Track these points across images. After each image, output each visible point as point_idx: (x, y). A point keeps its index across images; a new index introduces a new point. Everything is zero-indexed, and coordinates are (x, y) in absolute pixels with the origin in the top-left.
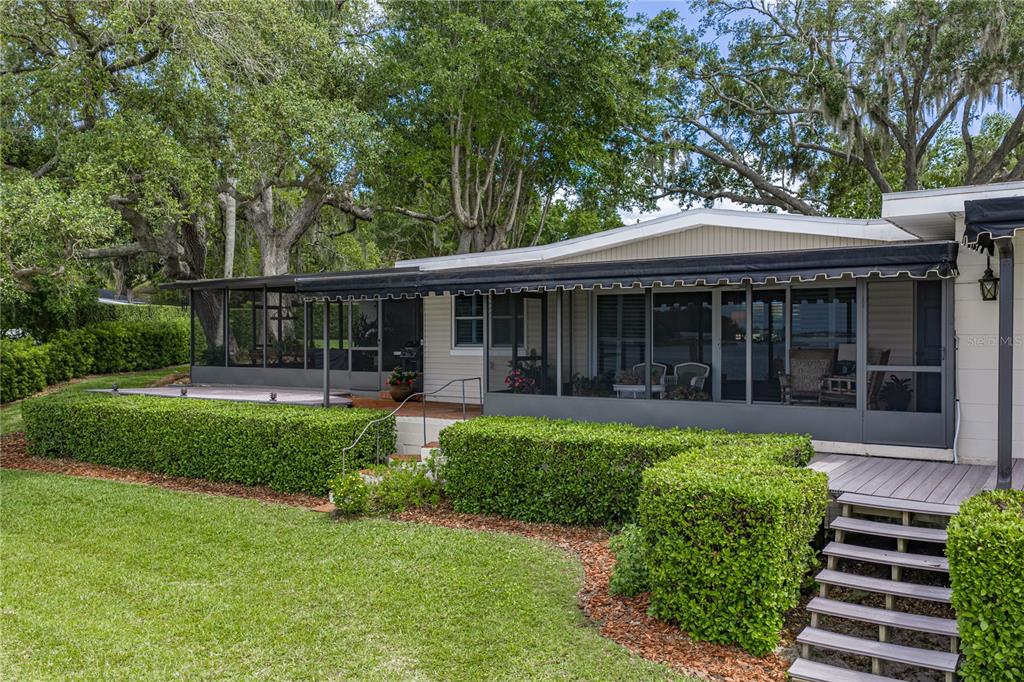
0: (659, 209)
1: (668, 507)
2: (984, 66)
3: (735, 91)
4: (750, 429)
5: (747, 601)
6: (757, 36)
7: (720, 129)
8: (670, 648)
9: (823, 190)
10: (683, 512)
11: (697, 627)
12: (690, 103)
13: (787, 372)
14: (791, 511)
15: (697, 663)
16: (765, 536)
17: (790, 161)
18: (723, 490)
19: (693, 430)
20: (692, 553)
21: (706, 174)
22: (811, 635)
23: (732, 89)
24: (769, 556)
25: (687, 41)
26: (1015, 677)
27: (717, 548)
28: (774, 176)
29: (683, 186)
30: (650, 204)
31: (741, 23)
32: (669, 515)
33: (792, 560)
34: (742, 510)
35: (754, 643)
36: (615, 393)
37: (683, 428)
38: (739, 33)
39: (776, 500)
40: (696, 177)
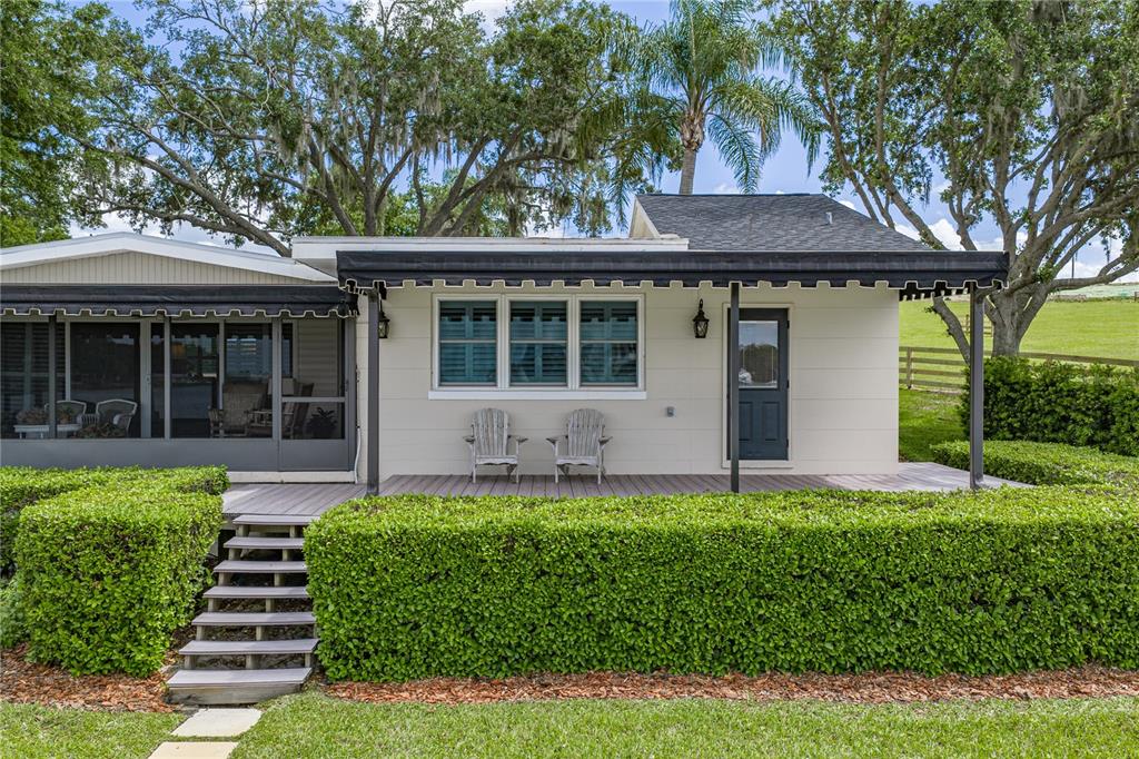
0: (105, 226)
1: (46, 542)
2: (425, 125)
3: (191, 105)
4: (166, 463)
5: (131, 626)
6: (213, 50)
7: (178, 144)
8: (46, 688)
9: (293, 223)
10: (62, 546)
11: (79, 662)
12: (138, 110)
13: (221, 408)
14: (175, 532)
15: (73, 696)
16: (147, 558)
17: (257, 189)
18: (105, 519)
19: (103, 468)
20: (72, 587)
21: (162, 192)
22: (196, 647)
23: (187, 102)
24: (151, 578)
25: (131, 38)
26: (355, 646)
27: (99, 577)
28: (242, 202)
29: (133, 201)
30: (95, 219)
31: (196, 32)
32: (47, 551)
33: (179, 580)
34: (124, 536)
35: (138, 666)
36: (18, 434)
37: (91, 468)
38: (193, 43)
39: (158, 523)
40: (151, 194)
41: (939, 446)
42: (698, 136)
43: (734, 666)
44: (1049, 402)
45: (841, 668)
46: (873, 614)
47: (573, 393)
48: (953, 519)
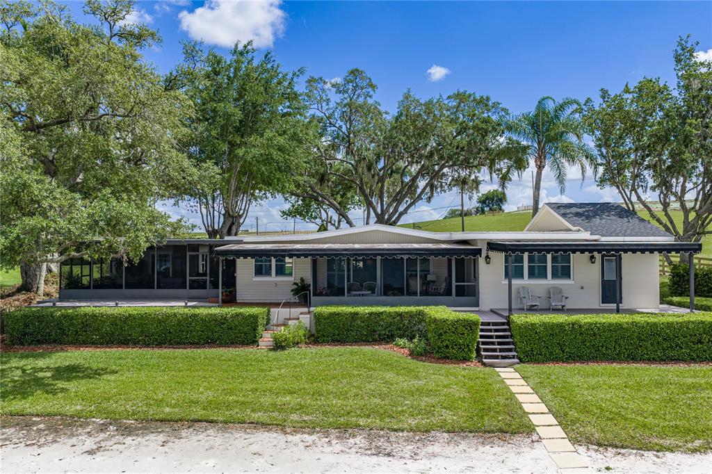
41: (668, 299)
42: (543, 164)
43: (633, 359)
44: (706, 282)
45: (662, 360)
46: (671, 345)
47: (550, 282)
48: (692, 320)
